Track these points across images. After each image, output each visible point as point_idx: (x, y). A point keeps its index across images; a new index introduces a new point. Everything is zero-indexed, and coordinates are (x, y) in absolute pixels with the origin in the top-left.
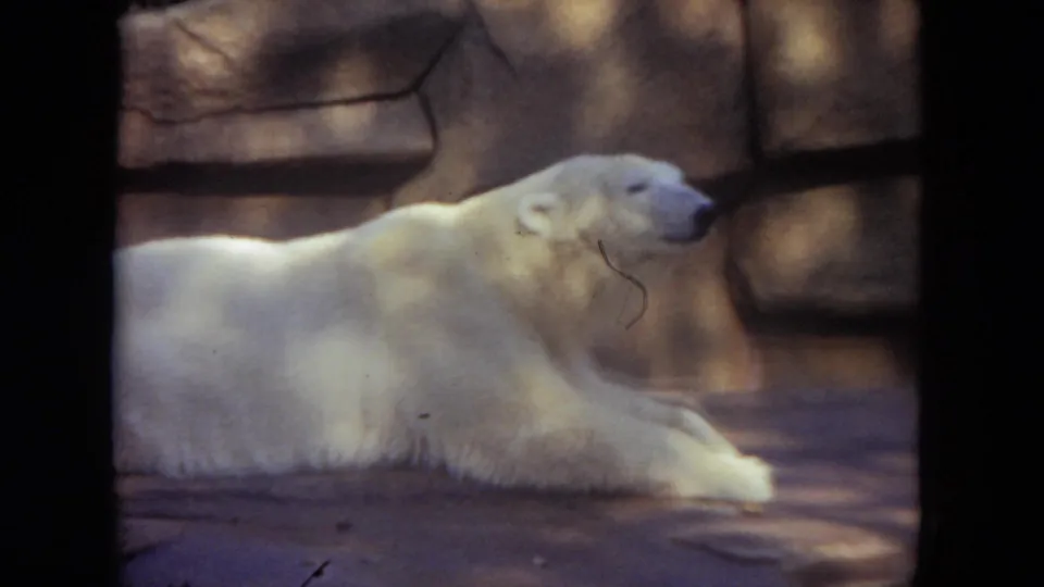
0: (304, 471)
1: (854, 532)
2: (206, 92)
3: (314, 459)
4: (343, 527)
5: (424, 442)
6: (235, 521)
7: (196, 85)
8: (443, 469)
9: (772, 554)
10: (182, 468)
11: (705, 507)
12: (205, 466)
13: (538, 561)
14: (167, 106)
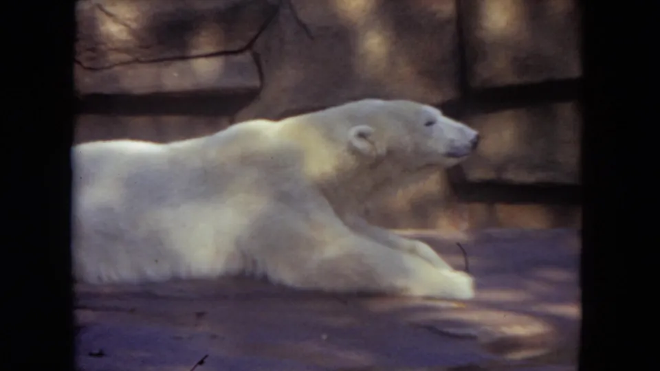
0: (176, 279)
1: (525, 318)
2: (117, 50)
3: (183, 272)
4: (200, 315)
5: (254, 262)
6: (133, 311)
7: (110, 45)
8: (265, 279)
9: (472, 332)
10: (100, 278)
11: (430, 303)
12: (115, 277)
13: (324, 337)
14: (92, 59)
